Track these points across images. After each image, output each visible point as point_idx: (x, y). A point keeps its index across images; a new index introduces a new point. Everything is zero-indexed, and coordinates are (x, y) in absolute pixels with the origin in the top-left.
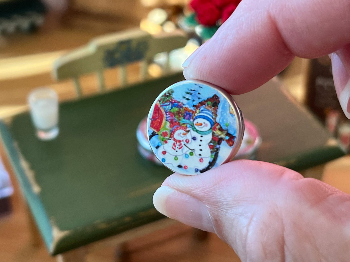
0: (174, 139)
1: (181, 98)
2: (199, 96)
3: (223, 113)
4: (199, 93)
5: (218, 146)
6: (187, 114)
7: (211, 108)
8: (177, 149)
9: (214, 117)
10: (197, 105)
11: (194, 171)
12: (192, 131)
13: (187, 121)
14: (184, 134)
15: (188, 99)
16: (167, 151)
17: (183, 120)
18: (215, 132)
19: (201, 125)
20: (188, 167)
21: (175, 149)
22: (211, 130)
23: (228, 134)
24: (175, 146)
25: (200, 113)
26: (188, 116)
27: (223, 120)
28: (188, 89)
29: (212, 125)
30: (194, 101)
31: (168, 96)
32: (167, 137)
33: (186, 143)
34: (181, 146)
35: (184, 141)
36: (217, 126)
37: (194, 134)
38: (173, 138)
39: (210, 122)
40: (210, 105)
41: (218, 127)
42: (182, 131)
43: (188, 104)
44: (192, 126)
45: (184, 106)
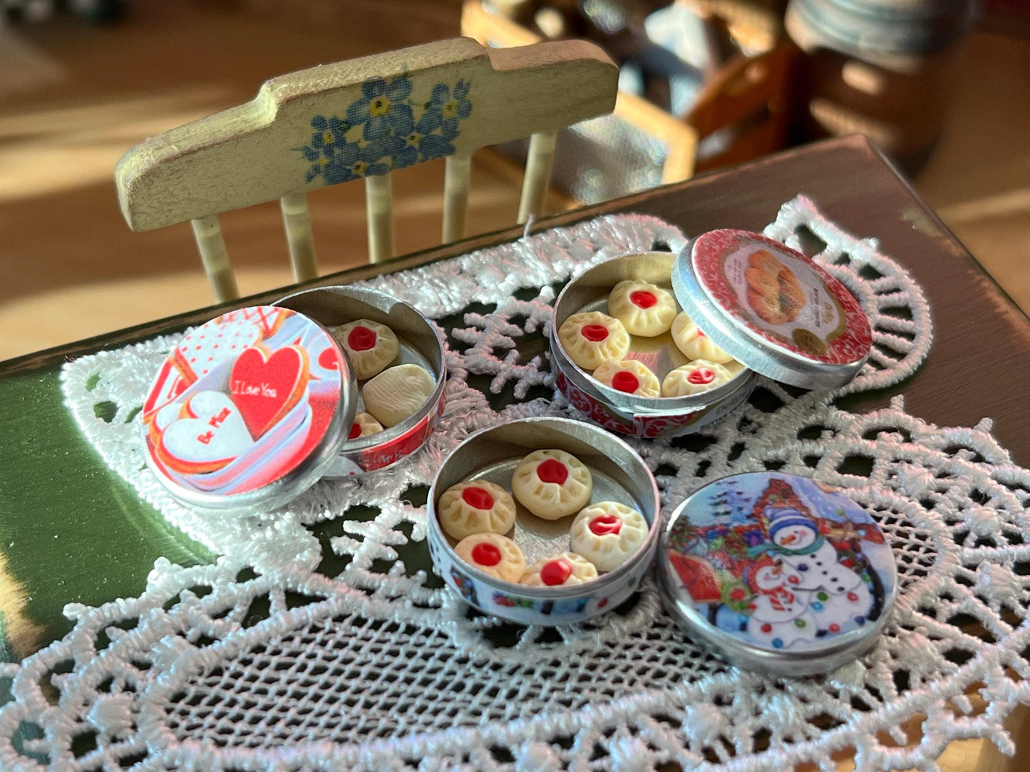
0: (766, 592)
1: (713, 518)
2: (744, 496)
3: (813, 499)
4: (739, 493)
5: (859, 556)
6: (749, 536)
7: (784, 502)
8: (786, 606)
9: (804, 513)
10: (754, 512)
11: (856, 624)
12: (784, 558)
13: (760, 548)
14: (775, 572)
15: (727, 513)
16: (769, 621)
17: (751, 550)
18: (829, 535)
19: (793, 538)
20: (839, 623)
21: (782, 609)
22: (820, 538)
23: (857, 527)
24: (778, 603)
25: (771, 521)
26: (754, 539)
27: (825, 510)
28: (712, 498)
29: (814, 529)
30: (740, 509)
31: (682, 531)
32: (748, 597)
33: (793, 585)
34: (789, 597)
35: (787, 583)
36: (824, 523)
37: (796, 560)
38: (760, 592)
39: (807, 525)
40: (778, 500)
41: (828, 525)
42: (767, 570)
43: (735, 519)
44: (778, 549)
45: (731, 528)
